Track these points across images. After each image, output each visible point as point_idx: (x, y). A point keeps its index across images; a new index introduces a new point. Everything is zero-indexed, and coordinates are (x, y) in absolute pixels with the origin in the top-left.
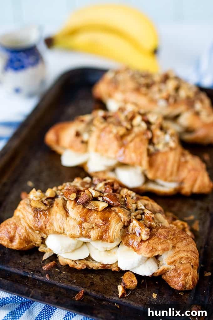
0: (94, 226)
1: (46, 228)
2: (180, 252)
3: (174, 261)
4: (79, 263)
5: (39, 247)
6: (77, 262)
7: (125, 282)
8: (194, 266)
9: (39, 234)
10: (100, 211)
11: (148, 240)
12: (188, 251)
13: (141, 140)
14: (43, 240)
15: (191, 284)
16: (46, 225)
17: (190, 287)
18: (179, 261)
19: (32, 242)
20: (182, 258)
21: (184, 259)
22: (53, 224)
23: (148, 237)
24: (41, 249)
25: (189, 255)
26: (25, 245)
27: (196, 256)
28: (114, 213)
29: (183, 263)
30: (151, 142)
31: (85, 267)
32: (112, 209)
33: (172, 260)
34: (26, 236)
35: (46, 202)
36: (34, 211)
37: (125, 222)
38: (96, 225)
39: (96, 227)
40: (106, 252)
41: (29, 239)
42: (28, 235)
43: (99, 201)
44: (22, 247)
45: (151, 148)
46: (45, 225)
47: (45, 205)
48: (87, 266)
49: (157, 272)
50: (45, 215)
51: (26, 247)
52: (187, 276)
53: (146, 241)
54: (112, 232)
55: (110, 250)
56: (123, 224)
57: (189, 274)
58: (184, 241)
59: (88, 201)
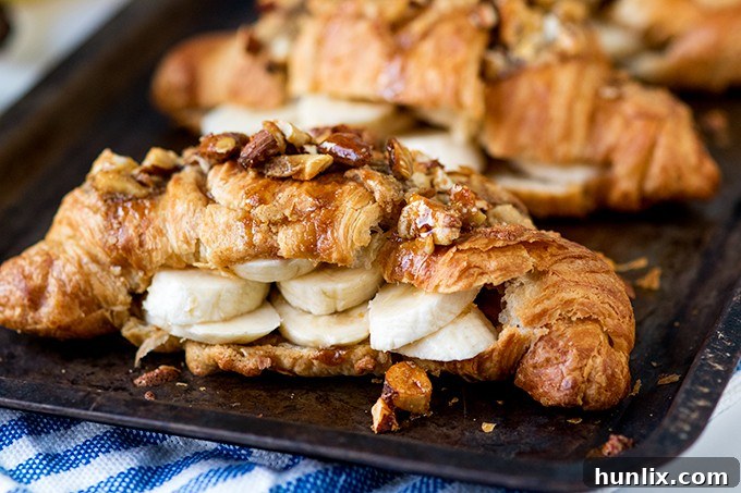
0: (287, 213)
1: (141, 244)
2: (564, 285)
3: (544, 313)
4: (250, 354)
5: (121, 326)
6: (243, 351)
7: (393, 386)
8: (616, 339)
9: (121, 275)
10: (307, 178)
12: (588, 286)
14: (138, 298)
15: (604, 385)
16: (143, 237)
17: (599, 394)
18: (559, 312)
19: (100, 307)
20: (567, 303)
21: (575, 308)
22: (164, 231)
23: (456, 235)
24: (129, 330)
25: (593, 297)
26: (79, 313)
27: (618, 307)
28: (352, 184)
29: (574, 319)
30: (495, 38)
31: (268, 363)
32: (349, 174)
33: (538, 309)
34: (82, 284)
35: (143, 177)
36: (105, 201)
37: (386, 203)
38: (293, 213)
39: (295, 217)
40: (335, 317)
41: (90, 294)
42: (88, 282)
43: (307, 153)
44: (66, 320)
45: (497, 61)
46: (140, 236)
47: (142, 184)
48: (275, 359)
49: (493, 350)
50: (140, 209)
51: (81, 321)
52: (588, 357)
53: (448, 247)
54: (342, 226)
55: (346, 312)
56: (379, 209)
57: (595, 353)
58: (579, 261)
59: (271, 151)
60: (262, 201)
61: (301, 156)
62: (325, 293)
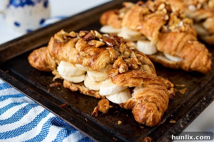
0: (87, 55)
1: (57, 54)
2: (149, 91)
3: (142, 97)
4: (74, 86)
5: (53, 71)
6: (72, 85)
7: (99, 105)
8: (160, 109)
9: (54, 60)
10: (97, 47)
11: (123, 73)
12: (156, 93)
13: (157, 19)
14: (57, 65)
15: (151, 121)
16: (58, 52)
17: (149, 122)
18: (145, 98)
19: (49, 65)
20: (148, 96)
21: (150, 98)
22: (63, 52)
23: (124, 71)
24: (53, 73)
25: (156, 96)
26: (43, 66)
27: (163, 100)
28: (106, 51)
29: (149, 101)
30: (167, 23)
31: (77, 90)
32: (107, 48)
33: (140, 96)
34: (46, 59)
35: (65, 38)
37: (112, 58)
38: (88, 55)
39: (88, 56)
40: (96, 82)
41: (47, 62)
42: (47, 59)
43: (100, 41)
44: (40, 67)
45: (165, 28)
47: (64, 39)
48: (79, 89)
49: (126, 103)
51: (43, 68)
52: (149, 112)
53: (122, 74)
54: (98, 61)
55: (99, 82)
56: (109, 59)
57: (151, 112)
58: (156, 85)
59: (90, 38)
60: (83, 51)
61: (97, 41)
62: (93, 76)
